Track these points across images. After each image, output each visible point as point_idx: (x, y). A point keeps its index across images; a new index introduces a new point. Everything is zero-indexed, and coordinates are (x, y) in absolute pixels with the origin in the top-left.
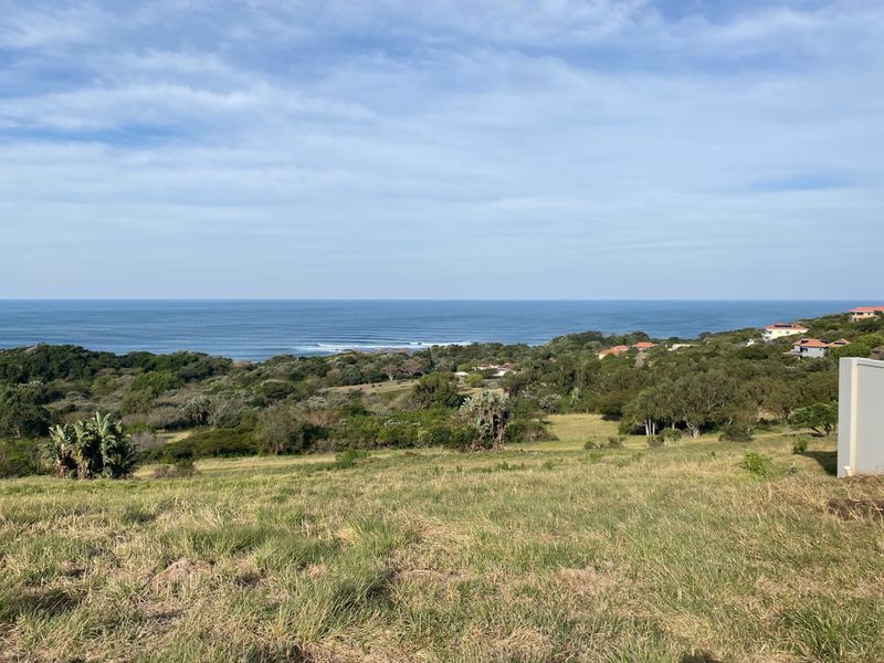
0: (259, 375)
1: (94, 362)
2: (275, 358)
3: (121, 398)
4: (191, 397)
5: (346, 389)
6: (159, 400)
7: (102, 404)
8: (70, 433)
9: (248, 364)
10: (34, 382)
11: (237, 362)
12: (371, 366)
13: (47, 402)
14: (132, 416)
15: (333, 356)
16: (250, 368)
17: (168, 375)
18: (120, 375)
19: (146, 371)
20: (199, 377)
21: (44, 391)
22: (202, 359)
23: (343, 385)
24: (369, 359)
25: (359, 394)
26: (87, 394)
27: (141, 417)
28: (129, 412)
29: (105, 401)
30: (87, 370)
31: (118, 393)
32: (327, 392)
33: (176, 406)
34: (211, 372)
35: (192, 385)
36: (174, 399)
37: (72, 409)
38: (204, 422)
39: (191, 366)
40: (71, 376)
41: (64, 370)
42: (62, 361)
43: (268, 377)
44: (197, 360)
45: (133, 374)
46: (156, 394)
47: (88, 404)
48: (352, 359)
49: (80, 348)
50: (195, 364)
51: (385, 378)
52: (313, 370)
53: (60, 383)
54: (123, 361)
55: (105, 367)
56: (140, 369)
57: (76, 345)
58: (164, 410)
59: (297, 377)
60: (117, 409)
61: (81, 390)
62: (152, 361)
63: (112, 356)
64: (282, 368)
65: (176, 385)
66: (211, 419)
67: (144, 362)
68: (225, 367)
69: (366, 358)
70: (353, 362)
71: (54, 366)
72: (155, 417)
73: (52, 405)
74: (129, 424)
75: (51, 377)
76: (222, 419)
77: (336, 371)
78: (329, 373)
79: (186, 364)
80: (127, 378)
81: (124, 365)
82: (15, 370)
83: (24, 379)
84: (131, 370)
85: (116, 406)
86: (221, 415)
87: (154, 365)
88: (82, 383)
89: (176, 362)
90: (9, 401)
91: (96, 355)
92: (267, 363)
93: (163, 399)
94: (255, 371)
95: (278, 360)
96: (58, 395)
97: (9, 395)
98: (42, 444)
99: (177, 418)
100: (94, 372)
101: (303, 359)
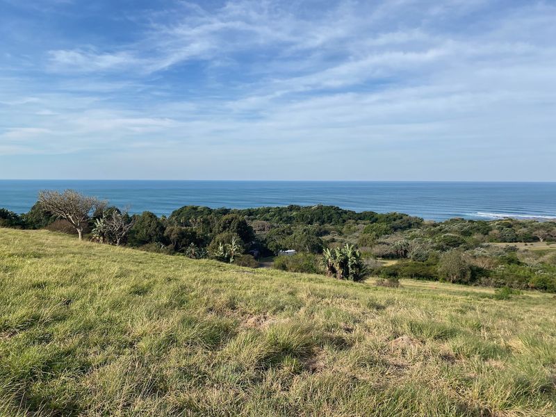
0: (441, 230)
1: (345, 216)
2: (451, 220)
3: (358, 237)
4: (397, 240)
5: (504, 245)
6: (379, 240)
7: (347, 240)
8: (333, 253)
9: (433, 222)
10: (316, 224)
11: (426, 221)
12: (524, 230)
13: (321, 236)
14: (363, 248)
15: (494, 221)
16: (435, 225)
17: (384, 226)
18: (358, 224)
19: (372, 223)
20: (403, 229)
21: (320, 230)
22: (404, 218)
23: (501, 242)
24: (524, 225)
25: (514, 249)
26: (341, 233)
27: (368, 249)
28: (362, 246)
29: (350, 238)
30: (341, 220)
31: (357, 234)
32: (489, 246)
33: (388, 244)
34: (410, 226)
35: (398, 233)
36: (387, 241)
37: (333, 241)
38: (405, 256)
39: (398, 222)
40: (333, 223)
41: (330, 219)
42: (329, 214)
43: (446, 232)
44: (401, 218)
45: (364, 224)
46: (377, 236)
47: (341, 238)
48: (509, 224)
49: (338, 208)
50: (400, 221)
51: (536, 239)
52: (479, 230)
53: (328, 226)
54: (359, 216)
55: (350, 219)
56: (368, 221)
57: (336, 206)
58: (381, 246)
59: (467, 233)
60: (356, 243)
61: (338, 231)
62: (376, 217)
63: (354, 213)
64: (456, 227)
65: (389, 232)
66: (409, 255)
67: (371, 217)
68: (419, 223)
69: (520, 224)
70: (510, 226)
71: (325, 217)
72: (377, 250)
73: (324, 237)
74: (362, 252)
75: (323, 222)
76: (416, 255)
77: (496, 231)
78: (490, 233)
79: (395, 220)
80: (362, 226)
81: (360, 219)
82: (307, 218)
83: (311, 223)
84: (363, 222)
85: (355, 241)
86: (415, 253)
87: (377, 219)
88: (339, 227)
89: (390, 218)
90: (305, 233)
91: (346, 212)
92: (446, 223)
93: (380, 240)
94: (438, 227)
95: (453, 221)
96: (326, 233)
97: (305, 230)
98: (319, 257)
99: (389, 252)
100: (344, 221)
101: (471, 221)
